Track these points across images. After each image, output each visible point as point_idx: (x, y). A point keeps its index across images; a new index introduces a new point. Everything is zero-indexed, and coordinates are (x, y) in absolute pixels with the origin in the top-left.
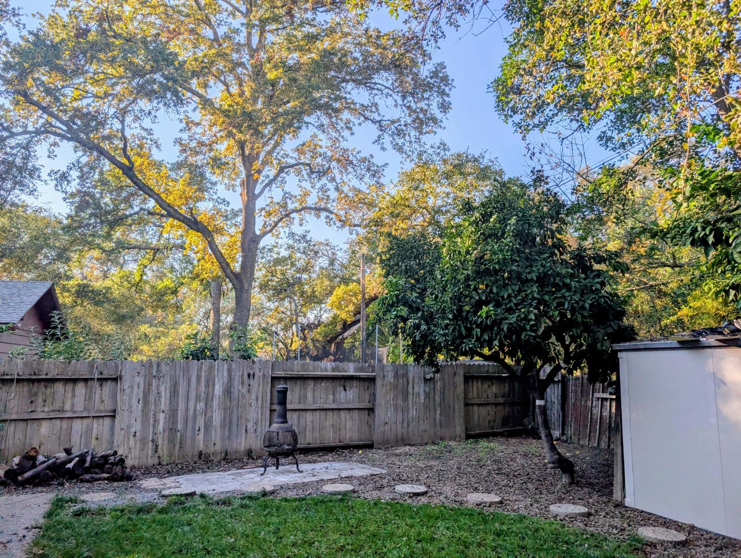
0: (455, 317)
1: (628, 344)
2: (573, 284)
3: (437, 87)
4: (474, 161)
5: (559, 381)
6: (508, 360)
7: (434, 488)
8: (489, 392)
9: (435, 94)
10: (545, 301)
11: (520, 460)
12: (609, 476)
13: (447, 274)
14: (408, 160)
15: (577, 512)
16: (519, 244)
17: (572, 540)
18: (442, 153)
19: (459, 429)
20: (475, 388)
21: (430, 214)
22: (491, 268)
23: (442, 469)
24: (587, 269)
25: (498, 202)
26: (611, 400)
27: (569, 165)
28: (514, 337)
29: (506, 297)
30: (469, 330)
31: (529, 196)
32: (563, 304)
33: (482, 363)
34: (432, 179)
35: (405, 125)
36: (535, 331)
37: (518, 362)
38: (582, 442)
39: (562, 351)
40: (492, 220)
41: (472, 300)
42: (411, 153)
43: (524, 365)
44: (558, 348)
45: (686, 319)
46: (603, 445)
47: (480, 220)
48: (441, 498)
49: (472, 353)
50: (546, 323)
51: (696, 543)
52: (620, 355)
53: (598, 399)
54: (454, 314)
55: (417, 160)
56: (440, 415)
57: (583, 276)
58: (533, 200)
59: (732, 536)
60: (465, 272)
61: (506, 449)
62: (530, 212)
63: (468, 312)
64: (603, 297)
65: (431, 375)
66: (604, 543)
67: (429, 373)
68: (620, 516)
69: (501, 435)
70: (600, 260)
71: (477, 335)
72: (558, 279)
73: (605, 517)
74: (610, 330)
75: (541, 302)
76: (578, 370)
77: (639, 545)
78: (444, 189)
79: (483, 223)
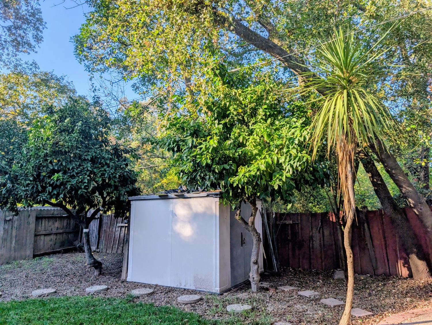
0: (35, 180)
1: (136, 197)
2: (111, 164)
3: (34, 23)
4: (57, 80)
5: (98, 218)
6: (68, 207)
7: (7, 292)
8: (53, 226)
9: (31, 28)
10: (95, 173)
11: (70, 266)
12: (120, 267)
13: (31, 151)
14: (6, 67)
15: (101, 289)
16: (82, 138)
17: (97, 304)
18: (34, 69)
19: (29, 252)
20: (43, 224)
21: (20, 107)
22: (63, 151)
23: (14, 279)
24: (119, 156)
25: (71, 111)
26: (126, 227)
27: (115, 97)
28: (73, 192)
29: (71, 168)
30: (44, 188)
31: (90, 110)
32: (104, 174)
33: (49, 208)
34: (24, 84)
35: (5, 42)
36: (87, 189)
37: (74, 207)
38: (108, 252)
39: (102, 201)
40: (66, 121)
41: (48, 169)
42: (8, 63)
43: (78, 210)
44: (99, 199)
45: (165, 185)
46: (119, 252)
47: (58, 120)
48: (13, 297)
49: (45, 202)
50: (94, 184)
51: (157, 292)
52: (132, 203)
53: (119, 226)
54: (34, 177)
55: (13, 69)
56: (15, 244)
57: (117, 160)
58: (93, 113)
59: (172, 286)
60: (45, 151)
61: (61, 261)
62: (90, 120)
63: (45, 176)
64: (126, 172)
65: (11, 217)
66: (114, 302)
67: (10, 215)
68: (123, 286)
69: (59, 252)
70: (127, 152)
71: (49, 191)
72: (103, 160)
73: (116, 288)
74: (128, 189)
75: (91, 172)
76: (110, 212)
77: (131, 299)
78: (32, 93)
79: (60, 122)
